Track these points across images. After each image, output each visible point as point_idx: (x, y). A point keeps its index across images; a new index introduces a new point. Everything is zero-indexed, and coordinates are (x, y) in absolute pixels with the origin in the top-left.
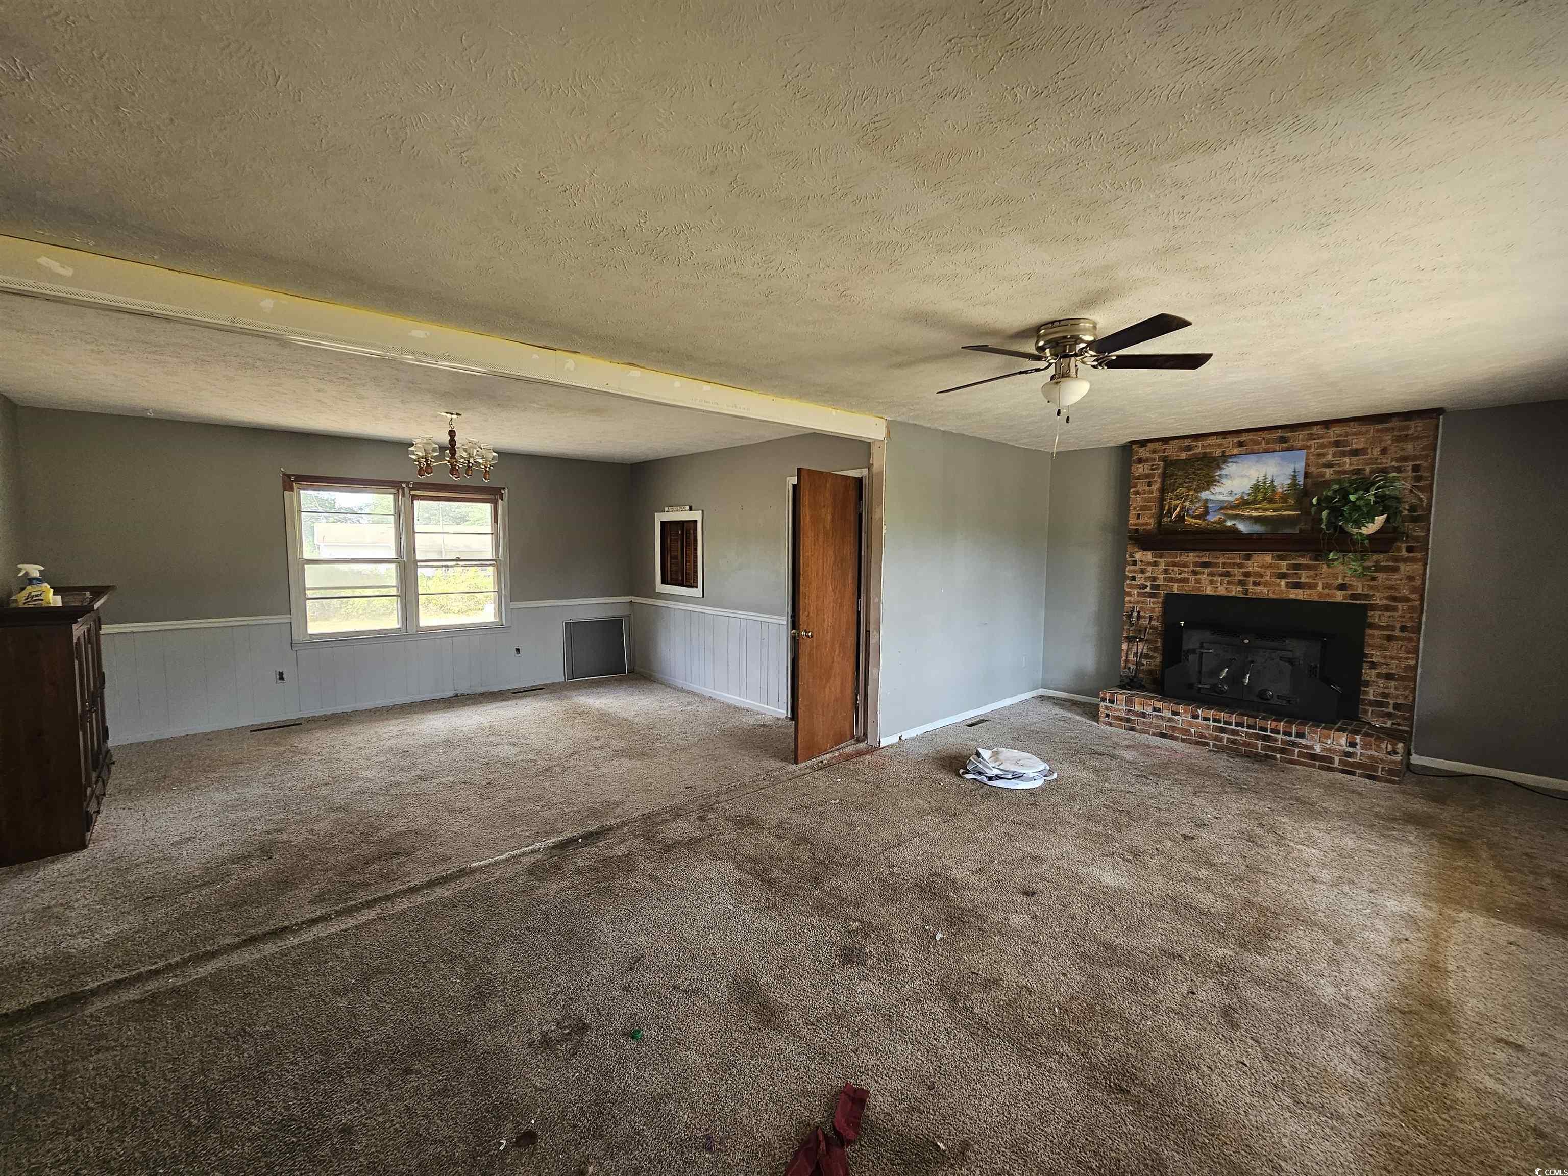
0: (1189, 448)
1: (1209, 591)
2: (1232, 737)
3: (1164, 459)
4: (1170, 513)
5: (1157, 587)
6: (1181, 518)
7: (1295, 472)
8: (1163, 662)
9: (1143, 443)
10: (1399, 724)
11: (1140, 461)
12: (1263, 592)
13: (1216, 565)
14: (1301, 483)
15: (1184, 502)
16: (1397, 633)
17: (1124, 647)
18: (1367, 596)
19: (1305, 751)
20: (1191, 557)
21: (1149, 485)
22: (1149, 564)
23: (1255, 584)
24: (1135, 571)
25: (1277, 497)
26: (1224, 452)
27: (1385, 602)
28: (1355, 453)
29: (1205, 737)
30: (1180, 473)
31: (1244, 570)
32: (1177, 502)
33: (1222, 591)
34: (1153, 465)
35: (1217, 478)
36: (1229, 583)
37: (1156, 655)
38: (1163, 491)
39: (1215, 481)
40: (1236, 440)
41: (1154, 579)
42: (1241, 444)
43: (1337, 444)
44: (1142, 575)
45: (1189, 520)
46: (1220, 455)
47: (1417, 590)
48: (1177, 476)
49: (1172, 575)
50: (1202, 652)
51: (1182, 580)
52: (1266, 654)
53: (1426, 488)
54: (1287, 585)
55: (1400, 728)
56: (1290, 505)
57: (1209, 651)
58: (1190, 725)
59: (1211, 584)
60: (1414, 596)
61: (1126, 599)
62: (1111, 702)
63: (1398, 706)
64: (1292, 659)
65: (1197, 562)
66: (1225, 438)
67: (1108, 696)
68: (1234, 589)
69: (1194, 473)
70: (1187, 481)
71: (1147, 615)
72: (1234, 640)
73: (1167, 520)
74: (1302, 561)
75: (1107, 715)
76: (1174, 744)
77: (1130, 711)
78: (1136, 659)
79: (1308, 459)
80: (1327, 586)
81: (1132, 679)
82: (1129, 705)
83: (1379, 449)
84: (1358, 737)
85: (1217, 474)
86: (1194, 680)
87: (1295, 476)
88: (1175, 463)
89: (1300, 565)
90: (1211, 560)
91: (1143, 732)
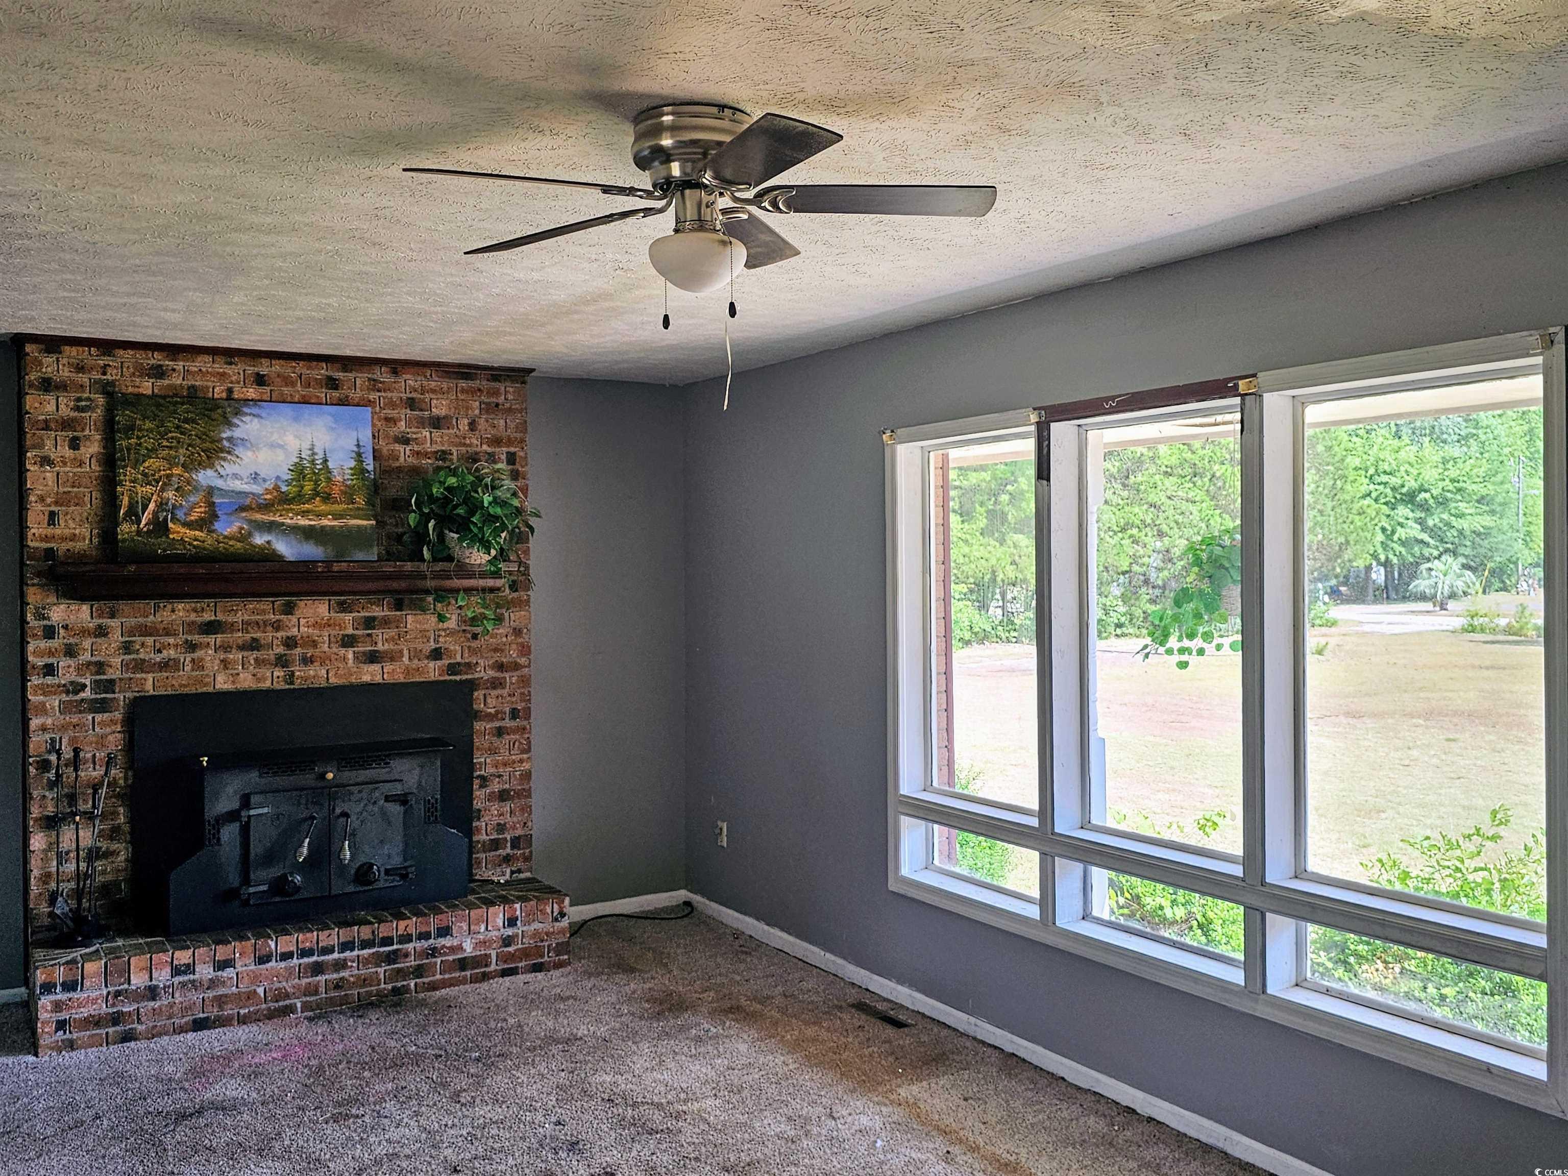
0: (158, 372)
1: (223, 683)
2: (335, 976)
3: (107, 389)
4: (133, 514)
5: (109, 685)
6: (160, 527)
7: (358, 446)
8: (133, 861)
9: (53, 343)
10: (519, 871)
11: (47, 385)
12: (319, 675)
13: (231, 627)
14: (370, 468)
15: (163, 490)
16: (508, 723)
17: (38, 842)
18: (469, 666)
19: (451, 958)
20: (180, 613)
21: (74, 444)
22: (84, 632)
23: (307, 661)
24: (51, 653)
25: (336, 491)
26: (230, 391)
27: (491, 673)
28: (437, 423)
29: (287, 996)
30: (148, 425)
31: (284, 634)
32: (149, 489)
33: (246, 681)
34: (79, 399)
35: (226, 443)
36: (258, 663)
37: (115, 846)
38: (110, 461)
39: (222, 450)
40: (250, 370)
41: (100, 667)
42: (260, 380)
43: (411, 403)
44: (71, 662)
45: (177, 531)
46: (224, 395)
47: (525, 650)
48: (140, 430)
49: (142, 656)
50: (249, 817)
51: (165, 666)
52: (364, 795)
53: (525, 490)
54: (356, 658)
55: (522, 876)
56: (358, 509)
57: (265, 810)
58: (256, 979)
59: (226, 668)
60: (523, 661)
61: (35, 723)
62: (70, 986)
63: (516, 842)
64: (406, 795)
65: (193, 622)
66: (231, 363)
67: (60, 974)
68: (269, 674)
69: (178, 427)
70: (165, 443)
71: (89, 755)
72: (308, 779)
73: (125, 529)
74: (377, 612)
75: (61, 1025)
76: (241, 1034)
77: (118, 994)
78: (70, 867)
79: (374, 425)
80: (415, 654)
81: (77, 916)
82: (117, 981)
83: (466, 421)
84: (517, 906)
85: (224, 435)
86: (233, 879)
87: (359, 455)
88: (135, 401)
89: (374, 619)
90: (221, 617)
91: (153, 1035)
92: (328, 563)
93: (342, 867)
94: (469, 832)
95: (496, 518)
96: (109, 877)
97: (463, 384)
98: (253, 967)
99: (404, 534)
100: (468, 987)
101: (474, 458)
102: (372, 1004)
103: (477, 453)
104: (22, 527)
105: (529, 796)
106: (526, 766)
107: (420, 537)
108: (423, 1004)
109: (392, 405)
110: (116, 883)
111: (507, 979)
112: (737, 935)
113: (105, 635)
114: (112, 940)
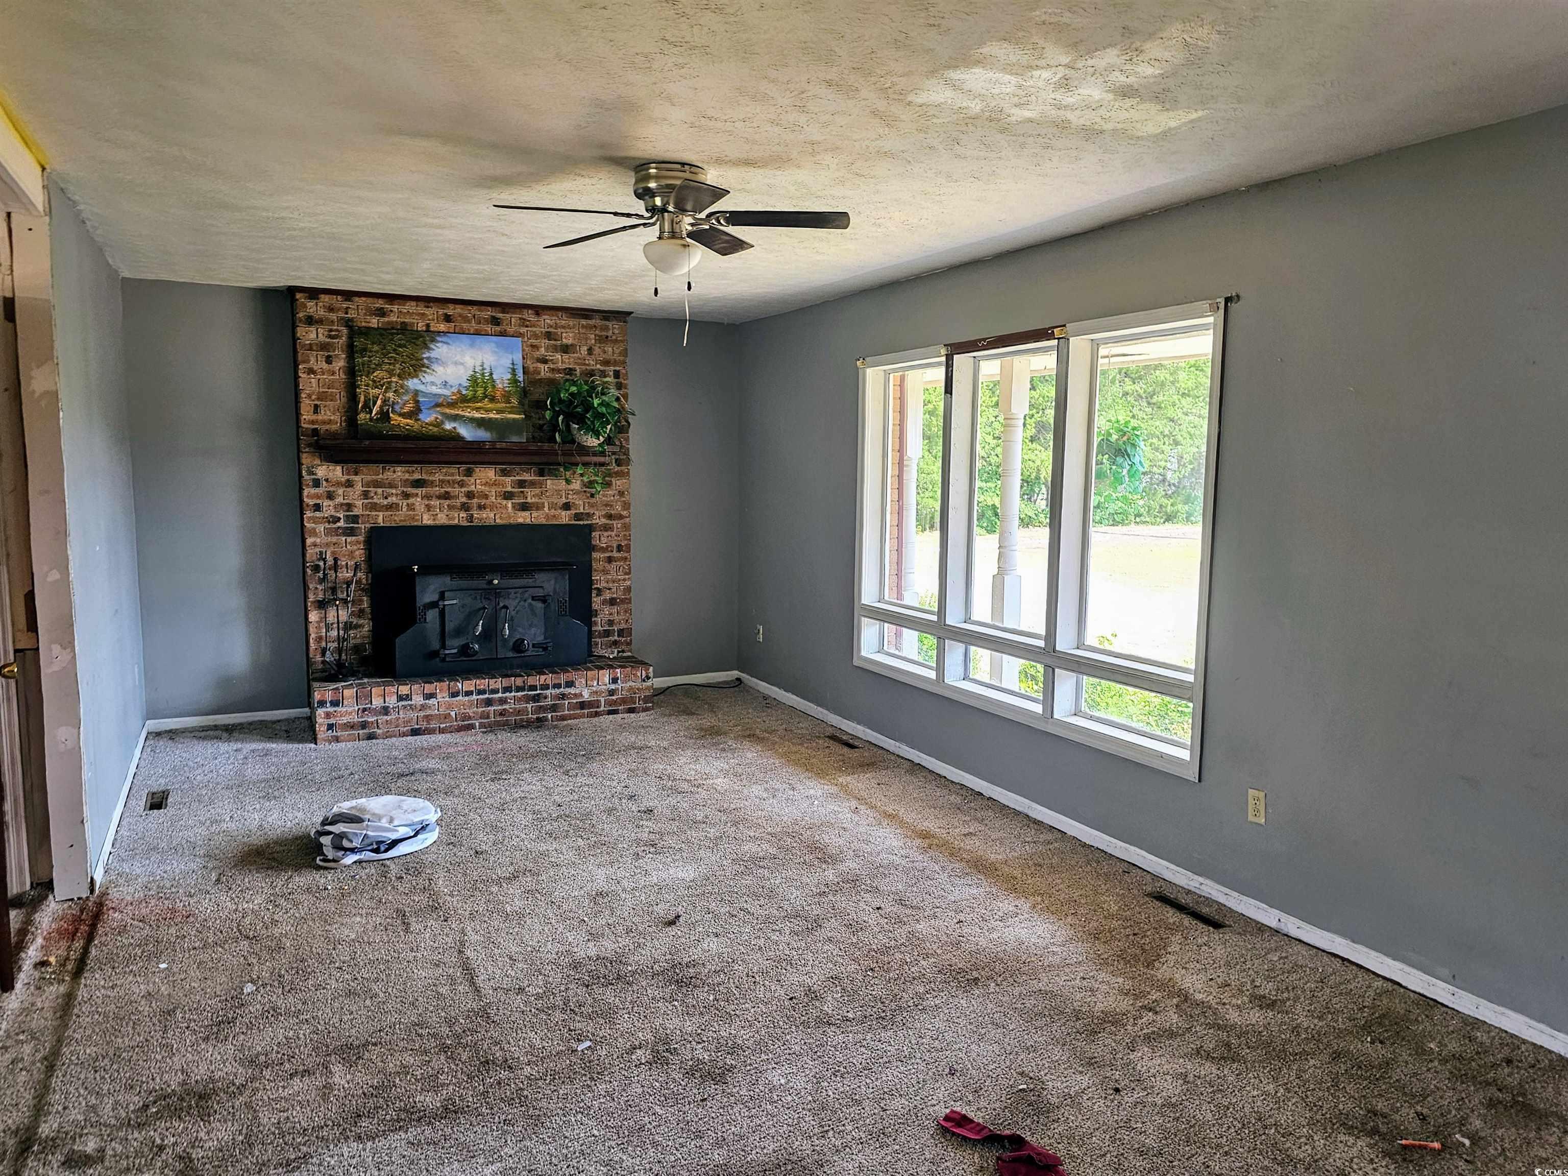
0: (381, 313)
1: (427, 520)
2: (500, 707)
3: (349, 324)
4: (367, 407)
5: (355, 519)
6: (384, 416)
7: (513, 364)
8: (374, 631)
9: (314, 293)
10: (623, 651)
11: (310, 321)
12: (488, 517)
13: (432, 484)
14: (521, 379)
15: (386, 392)
16: (615, 554)
17: (313, 616)
18: (589, 516)
19: (574, 701)
20: (399, 473)
21: (329, 360)
22: (339, 484)
23: (481, 507)
24: (318, 497)
25: (498, 395)
26: (428, 326)
27: (604, 521)
28: (566, 349)
29: (470, 718)
30: (376, 348)
31: (466, 489)
32: (377, 391)
33: (442, 519)
34: (331, 330)
36: (450, 507)
37: (361, 622)
38: (352, 372)
39: (423, 366)
40: (441, 312)
41: (349, 507)
42: (448, 319)
43: (549, 336)
44: (331, 503)
45: (396, 419)
46: (424, 328)
47: (626, 506)
48: (371, 351)
49: (375, 501)
50: (444, 605)
51: (390, 507)
52: (518, 595)
53: (626, 397)
54: (513, 507)
55: (625, 654)
56: (513, 407)
57: (455, 602)
58: (450, 706)
59: (429, 510)
60: (625, 513)
61: (309, 541)
62: (335, 703)
63: (621, 633)
64: (544, 596)
65: (407, 480)
66: (428, 307)
67: (329, 696)
68: (456, 515)
69: (395, 350)
70: (386, 361)
71: (344, 563)
72: (482, 584)
73: (362, 417)
74: (527, 477)
75: (330, 727)
76: (440, 738)
77: (364, 710)
78: (334, 633)
79: (523, 350)
80: (552, 506)
81: (340, 664)
82: (363, 702)
83: (586, 348)
84: (618, 670)
85: (425, 356)
86: (435, 645)
87: (514, 370)
88: (366, 332)
89: (525, 481)
90: (425, 477)
91: (387, 736)
92: (493, 442)
93: (505, 641)
94: (589, 624)
95: (604, 415)
96: (358, 641)
97: (584, 322)
98: (447, 699)
99: (544, 424)
100: (586, 720)
101: (591, 373)
102: (523, 727)
103: (593, 370)
104: (298, 414)
105: (630, 603)
106: (628, 583)
107: (554, 427)
108: (555, 727)
109: (536, 336)
110: (363, 645)
111: (611, 716)
112: (766, 697)
113: (352, 486)
114: (361, 679)
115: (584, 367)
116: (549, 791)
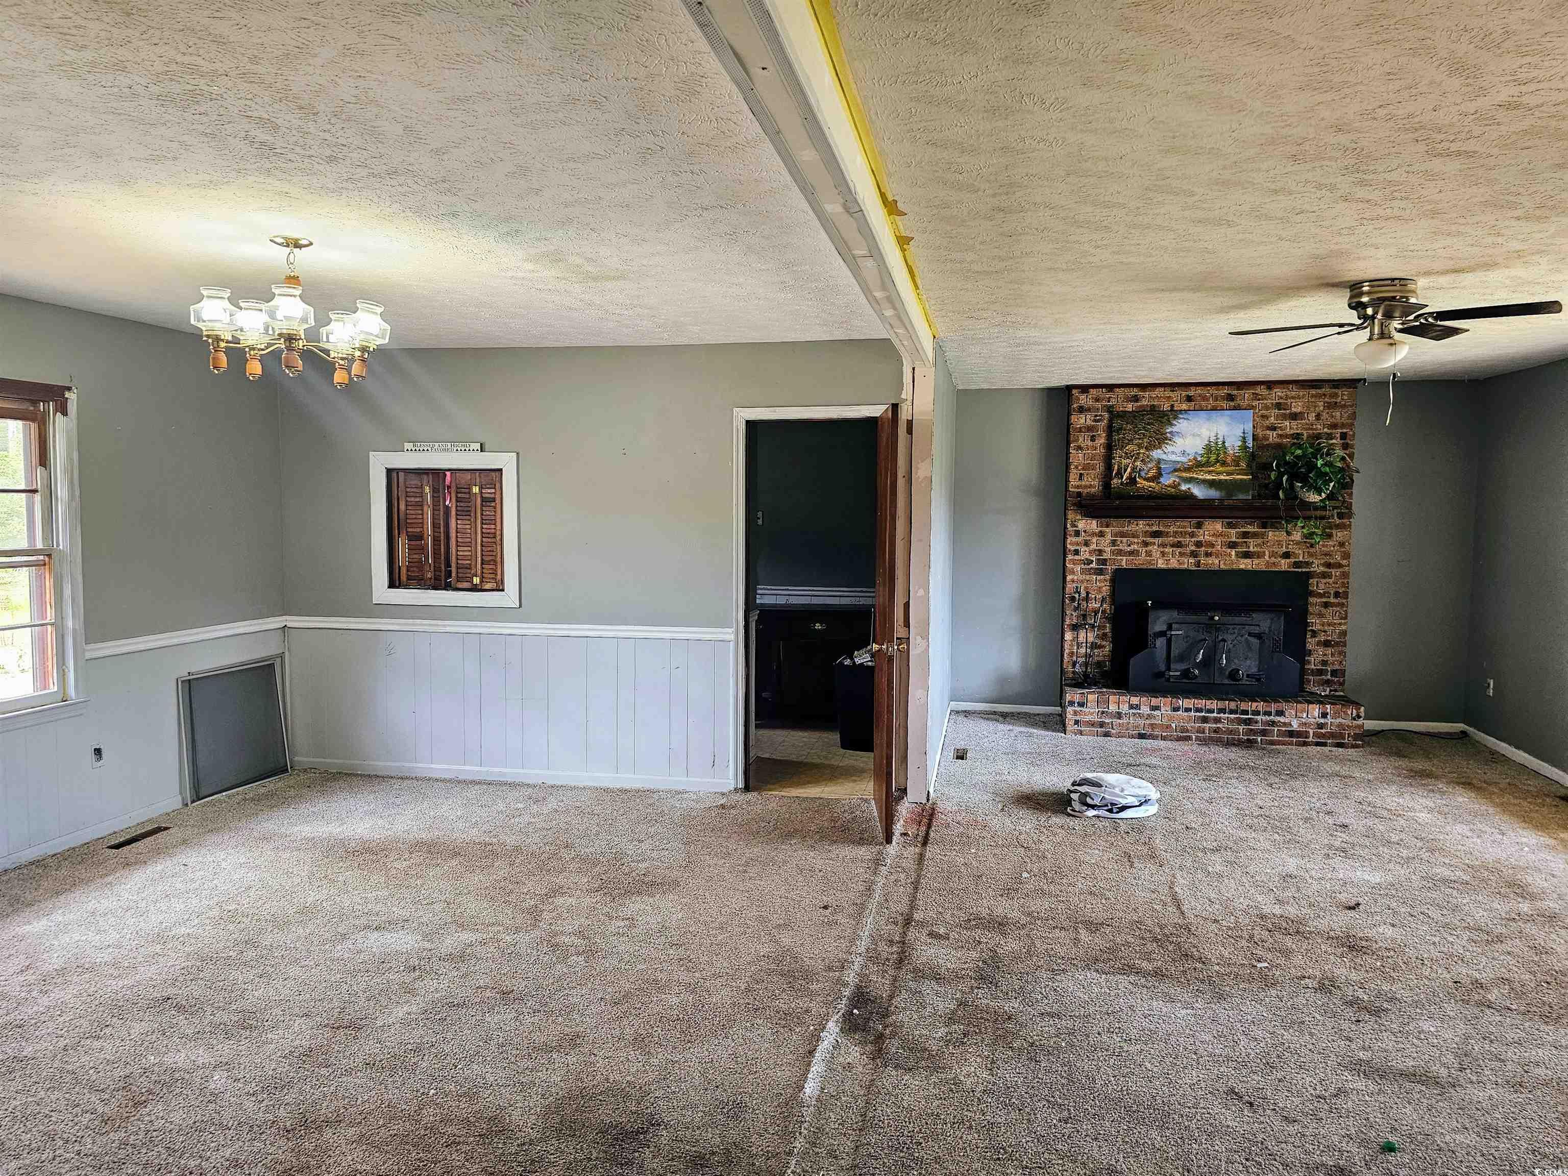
0: (1136, 399)
1: (1161, 564)
2: (1214, 725)
3: (1109, 409)
4: (1120, 474)
5: (1104, 562)
6: (1132, 481)
7: (1244, 433)
8: (1113, 651)
9: (1085, 389)
10: (1336, 691)
11: (1081, 410)
12: (1213, 563)
13: (1167, 534)
14: (1250, 446)
15: (1135, 461)
16: (1332, 600)
17: (1068, 636)
18: (1308, 564)
19: (1284, 729)
20: (1141, 526)
21: (1093, 439)
22: (1094, 534)
23: (1207, 555)
24: (1077, 544)
25: (1229, 460)
26: (1172, 406)
27: (1322, 569)
28: (1294, 417)
29: (1187, 731)
30: (1129, 427)
31: (1196, 539)
32: (1128, 461)
33: (1174, 564)
34: (1096, 416)
35: (1168, 435)
36: (1182, 554)
37: (1104, 643)
38: (1109, 447)
39: (1166, 439)
40: (1184, 394)
41: (1100, 552)
42: (1189, 399)
43: (1278, 406)
44: (1087, 549)
45: (1142, 483)
46: (1169, 408)
47: (1346, 556)
48: (1125, 430)
49: (1121, 548)
50: (1171, 635)
51: (1131, 553)
52: (1236, 631)
53: (1351, 456)
54: (1237, 555)
55: (1337, 694)
56: (1242, 469)
57: (1181, 632)
58: (1171, 719)
59: (1163, 556)
60: (1344, 562)
61: (1069, 578)
62: (1081, 705)
63: (1334, 673)
64: (1260, 634)
65: (1147, 531)
66: (1173, 391)
67: (1077, 698)
68: (1186, 561)
69: (1144, 428)
70: (1137, 437)
71: (1093, 596)
72: (1203, 618)
73: (1115, 482)
74: (1250, 529)
75: (1077, 722)
76: (1162, 744)
77: (1103, 713)
78: (1083, 651)
79: (1254, 421)
80: (1273, 555)
81: (1086, 675)
82: (1102, 706)
83: (1314, 415)
84: (1328, 706)
85: (1168, 431)
86: (1163, 668)
87: (1244, 438)
88: (1123, 415)
89: (1248, 533)
90: (1162, 529)
91: (1119, 736)
92: (1221, 500)
93: (1222, 669)
94: (1303, 663)
95: (1326, 474)
96: (1100, 659)
97: (1313, 392)
98: (1170, 712)
99: (1269, 484)
100: (1294, 747)
101: (1318, 436)
102: (1234, 744)
103: (1320, 434)
104: (1067, 481)
105: (1345, 646)
106: (1344, 627)
107: (1279, 485)
108: (1264, 749)
109: (1267, 408)
110: (1104, 662)
111: (1319, 747)
112: (1493, 753)
113: (1104, 536)
114: (1101, 688)
115: (1311, 432)
116: (1252, 796)
